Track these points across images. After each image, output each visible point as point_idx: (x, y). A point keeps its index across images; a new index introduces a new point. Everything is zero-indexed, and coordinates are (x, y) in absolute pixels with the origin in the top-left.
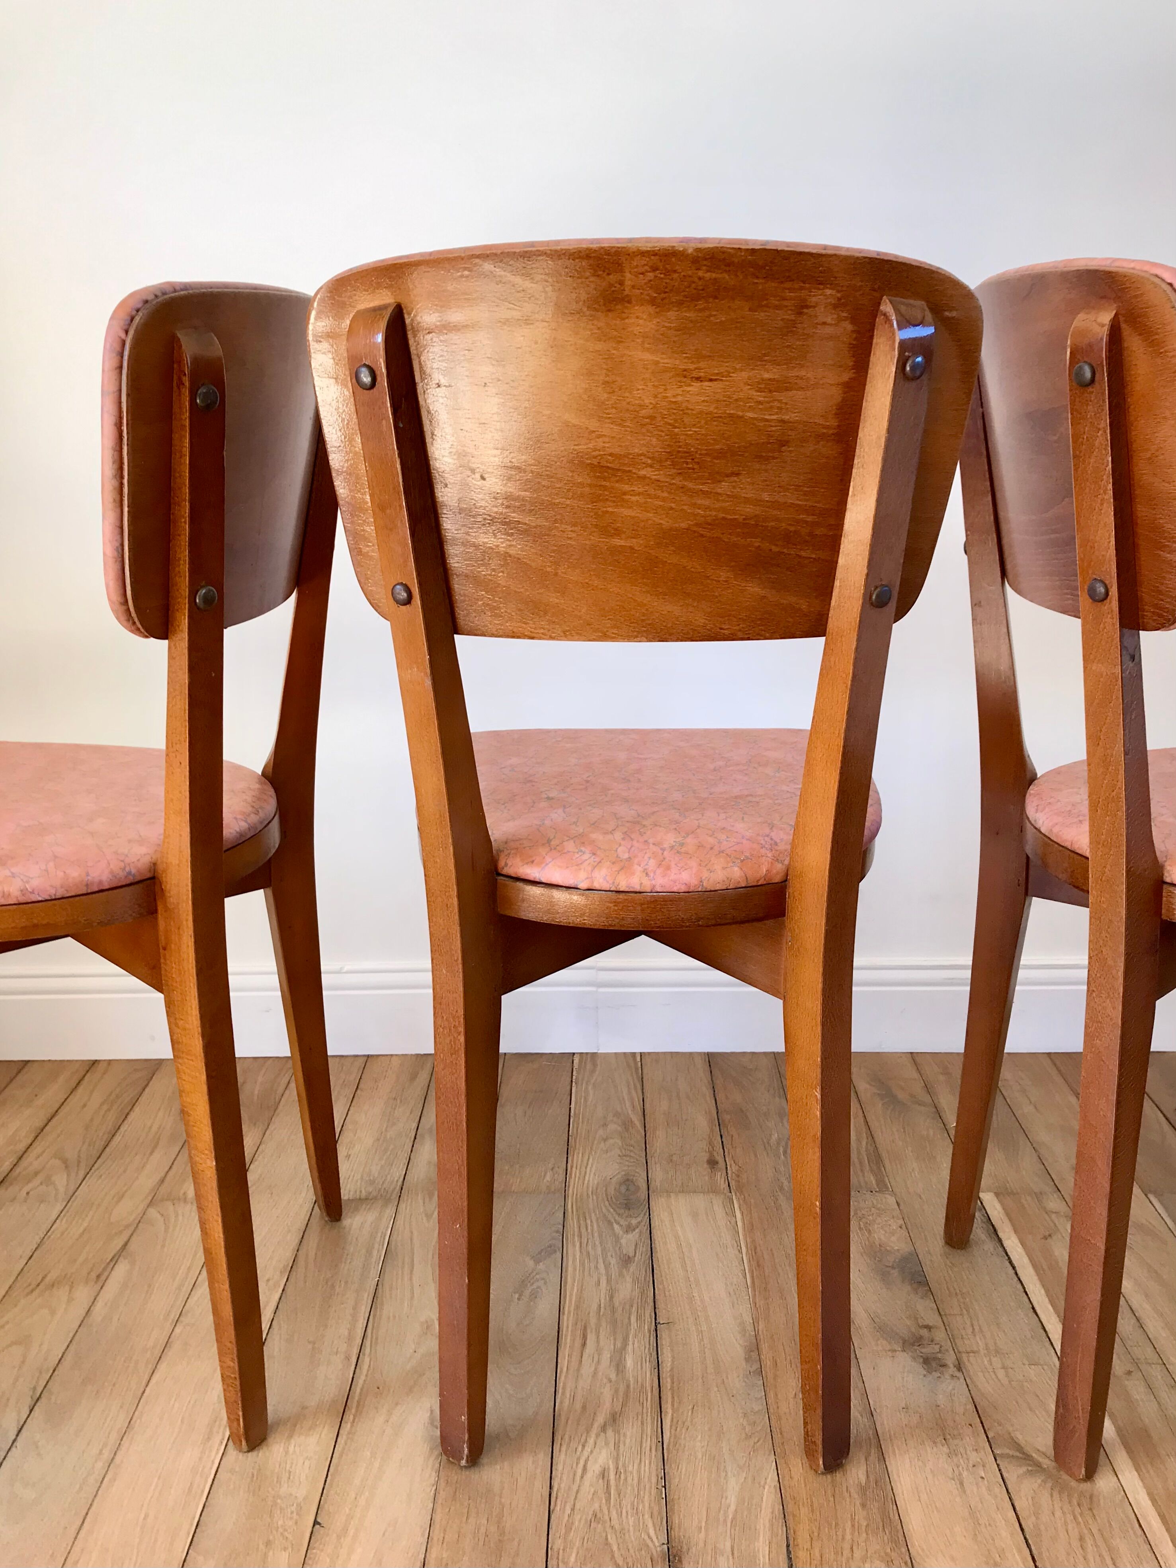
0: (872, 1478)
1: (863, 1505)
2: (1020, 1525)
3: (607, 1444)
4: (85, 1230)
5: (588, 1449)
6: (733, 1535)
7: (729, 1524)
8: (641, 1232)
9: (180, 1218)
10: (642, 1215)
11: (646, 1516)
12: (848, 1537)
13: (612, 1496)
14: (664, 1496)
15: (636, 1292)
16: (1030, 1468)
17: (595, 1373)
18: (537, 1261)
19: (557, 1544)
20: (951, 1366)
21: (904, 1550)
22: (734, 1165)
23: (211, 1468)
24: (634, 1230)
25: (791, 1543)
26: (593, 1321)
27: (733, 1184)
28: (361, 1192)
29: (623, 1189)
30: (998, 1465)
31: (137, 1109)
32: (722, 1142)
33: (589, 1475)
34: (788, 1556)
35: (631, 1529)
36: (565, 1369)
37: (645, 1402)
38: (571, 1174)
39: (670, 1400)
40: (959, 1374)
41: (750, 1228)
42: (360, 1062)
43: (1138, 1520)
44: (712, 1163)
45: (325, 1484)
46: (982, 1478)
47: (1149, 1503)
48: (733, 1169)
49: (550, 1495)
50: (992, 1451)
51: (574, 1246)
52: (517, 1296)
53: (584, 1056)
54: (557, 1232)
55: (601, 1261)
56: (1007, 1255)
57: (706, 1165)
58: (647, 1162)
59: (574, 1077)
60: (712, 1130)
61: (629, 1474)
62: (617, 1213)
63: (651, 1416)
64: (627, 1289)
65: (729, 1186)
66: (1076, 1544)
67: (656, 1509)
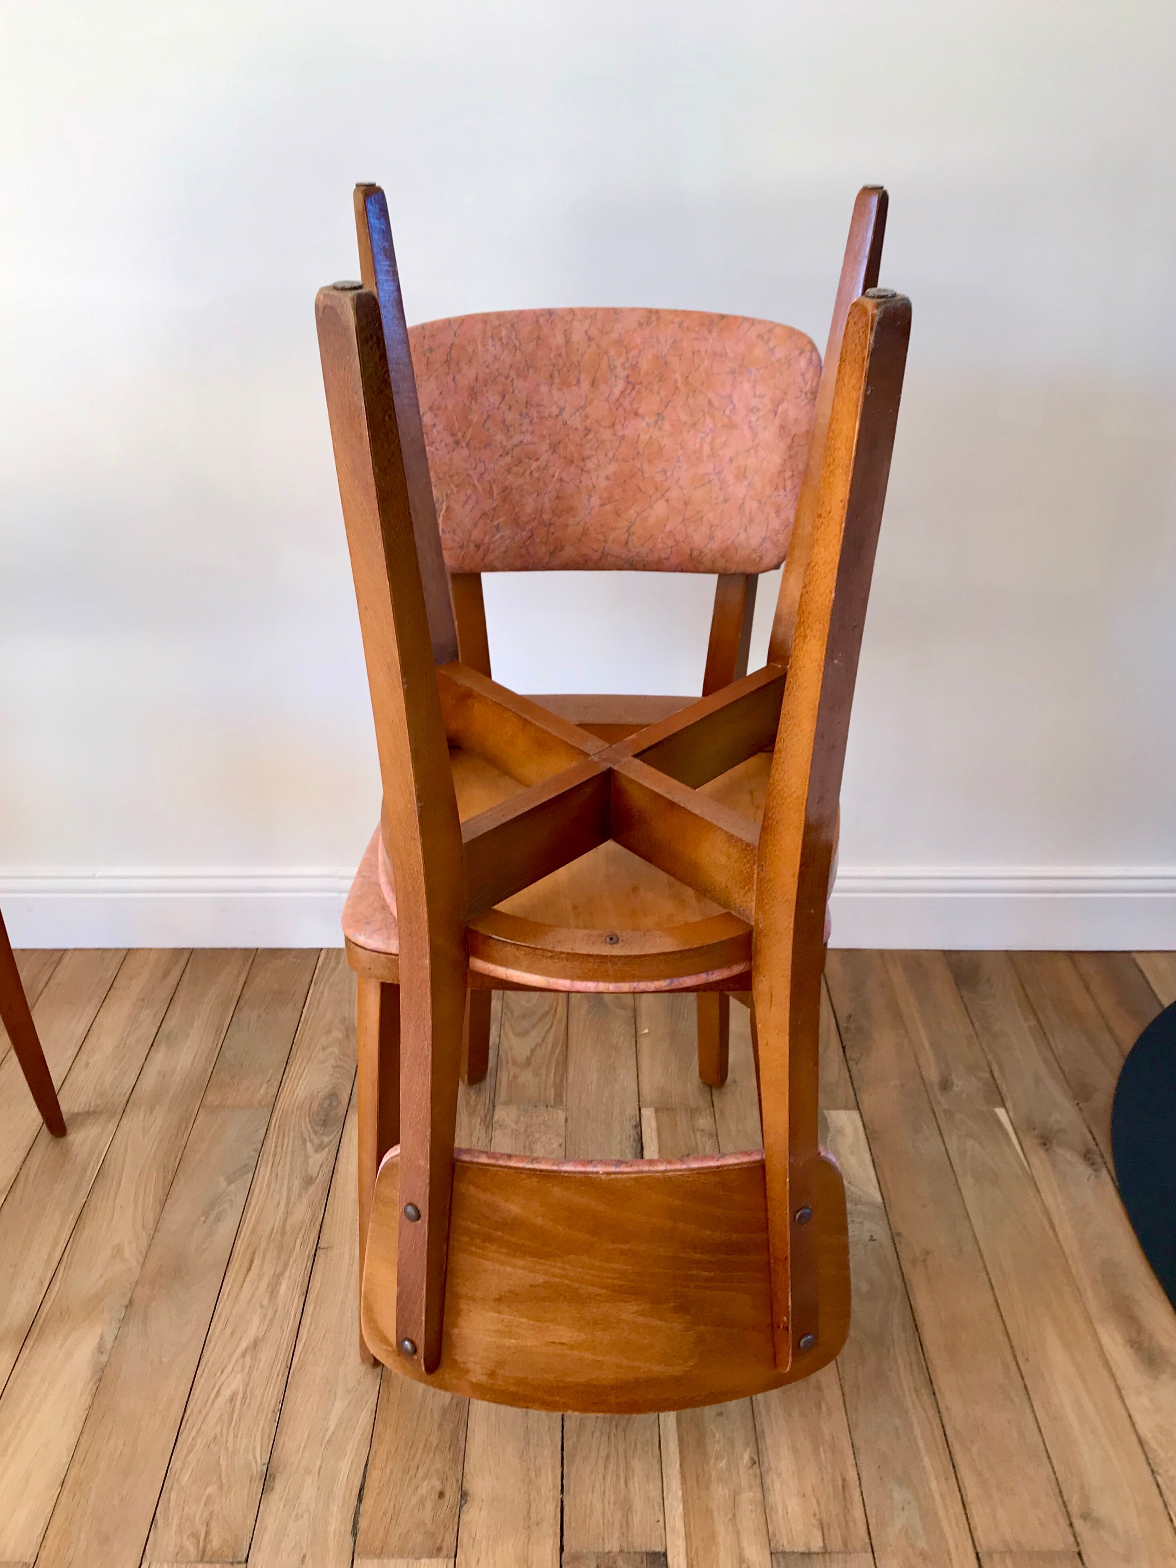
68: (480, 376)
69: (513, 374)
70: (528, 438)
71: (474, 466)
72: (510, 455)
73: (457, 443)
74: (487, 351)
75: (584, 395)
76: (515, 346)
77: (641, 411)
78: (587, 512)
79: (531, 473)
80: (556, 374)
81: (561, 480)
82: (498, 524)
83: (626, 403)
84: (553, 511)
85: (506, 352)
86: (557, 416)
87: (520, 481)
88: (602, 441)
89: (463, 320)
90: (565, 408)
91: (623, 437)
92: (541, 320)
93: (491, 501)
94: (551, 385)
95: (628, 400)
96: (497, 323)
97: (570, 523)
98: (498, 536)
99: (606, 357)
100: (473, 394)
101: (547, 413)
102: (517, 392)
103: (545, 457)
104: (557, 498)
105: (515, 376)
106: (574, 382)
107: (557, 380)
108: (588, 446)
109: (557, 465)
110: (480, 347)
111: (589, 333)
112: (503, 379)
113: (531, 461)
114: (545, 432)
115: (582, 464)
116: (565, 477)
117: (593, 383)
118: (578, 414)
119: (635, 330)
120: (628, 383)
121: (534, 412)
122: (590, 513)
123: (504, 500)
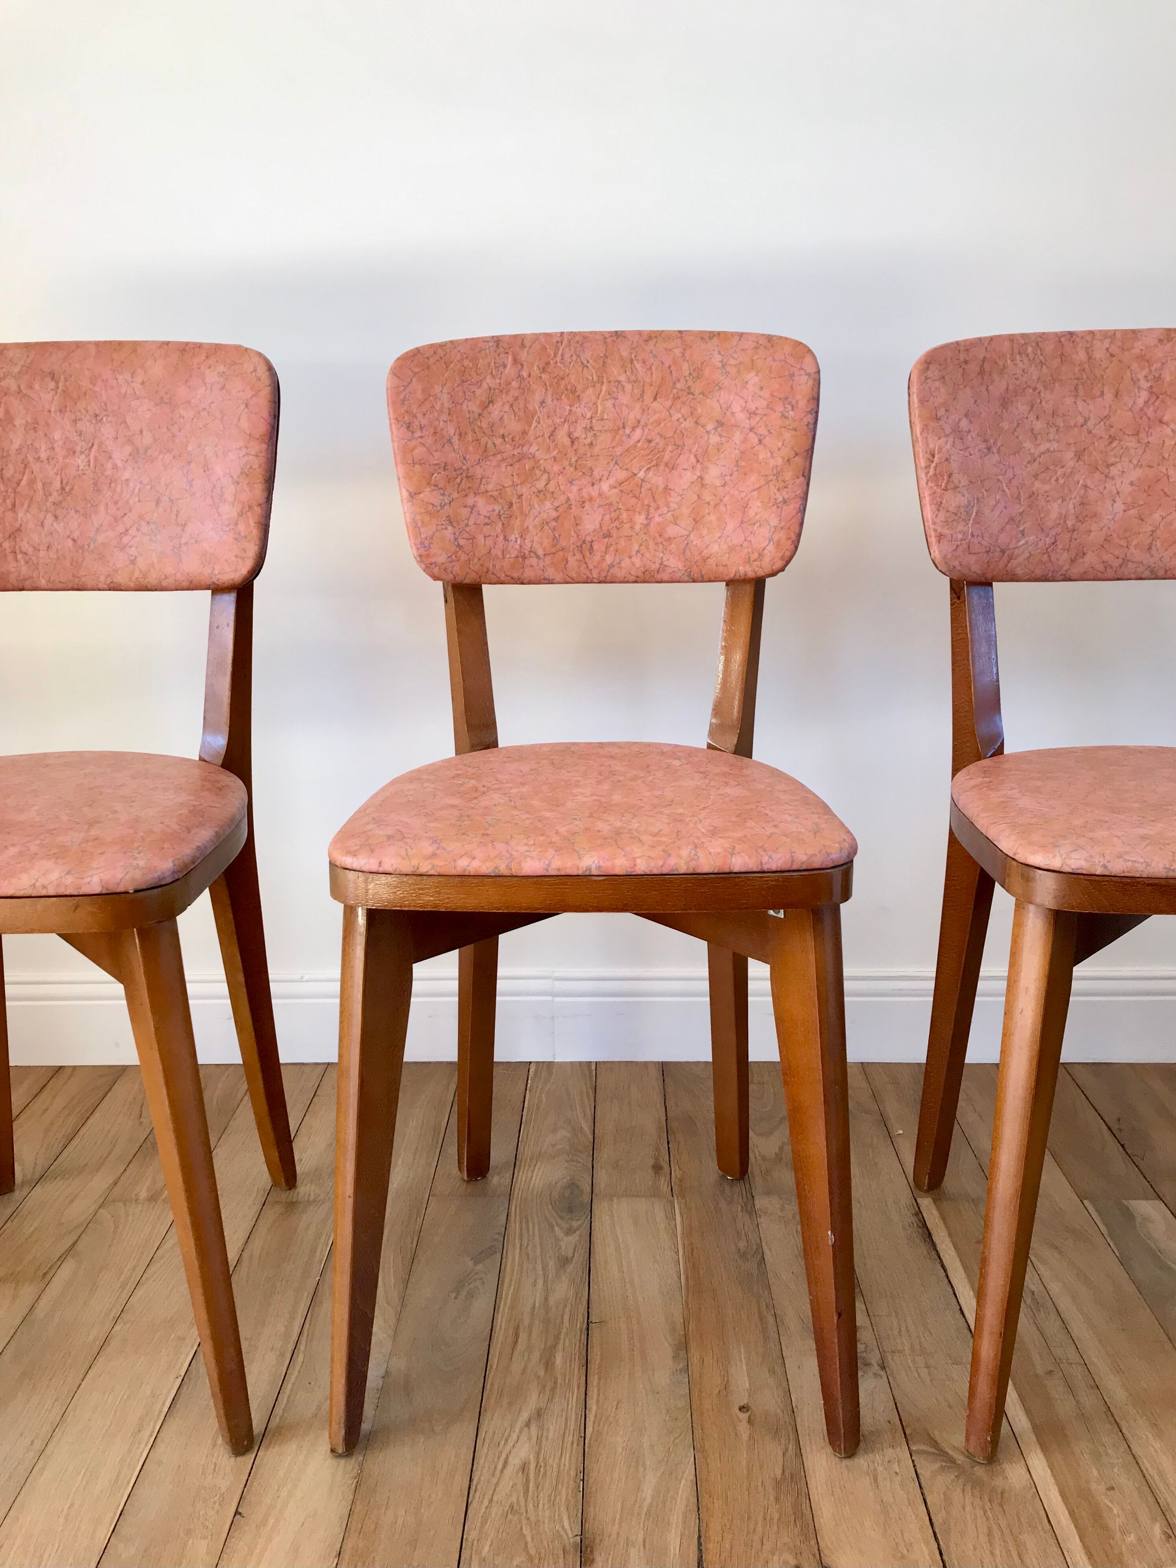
0: (787, 1474)
1: (777, 1499)
2: (930, 1520)
3: (529, 1439)
4: (36, 1229)
5: (511, 1443)
6: (646, 1527)
7: (643, 1516)
8: (581, 1236)
9: (130, 1218)
10: (584, 1218)
11: (562, 1509)
12: (759, 1529)
13: (530, 1489)
14: (581, 1490)
15: (571, 1293)
16: (944, 1464)
17: (524, 1371)
18: (476, 1263)
19: (472, 1535)
20: (875, 1365)
21: (813, 1542)
22: (678, 1170)
23: (139, 1460)
24: (575, 1232)
25: (703, 1534)
26: (527, 1321)
27: (675, 1188)
28: (309, 1195)
29: (567, 1193)
30: (913, 1461)
31: (97, 1114)
32: (669, 1148)
33: (509, 1469)
34: (699, 1548)
35: (546, 1521)
36: (495, 1367)
37: (571, 1399)
38: (517, 1179)
39: (595, 1398)
40: (882, 1373)
41: (688, 1231)
42: (320, 1070)
43: (1047, 1516)
44: (657, 1168)
45: (249, 1476)
46: (896, 1473)
47: (1060, 1499)
48: (676, 1173)
49: (469, 1488)
50: (909, 1448)
51: (514, 1246)
52: (453, 1295)
53: (541, 1065)
54: (499, 1234)
55: (539, 1262)
56: (940, 1259)
57: (650, 1171)
58: (593, 1167)
59: (529, 1085)
60: (660, 1137)
61: (548, 1467)
62: (559, 1216)
63: (576, 1413)
64: (562, 1290)
65: (672, 1190)
66: (983, 1539)
67: (573, 1501)
68: (1011, 387)
69: (1040, 387)
70: (1054, 446)
71: (1003, 472)
72: (1037, 462)
73: (989, 449)
74: (1016, 364)
75: (1108, 406)
76: (1041, 362)
77: (1165, 419)
78: (1110, 517)
79: (1057, 480)
80: (1081, 387)
81: (1086, 487)
82: (1024, 529)
83: (1150, 412)
84: (1077, 517)
85: (1033, 367)
86: (1082, 426)
87: (1047, 487)
88: (1126, 448)
89: (991, 339)
90: (1089, 419)
91: (1148, 442)
92: (1063, 340)
93: (1018, 506)
94: (1076, 396)
95: (1151, 409)
96: (1023, 342)
97: (1093, 529)
98: (1022, 542)
99: (1128, 371)
100: (1005, 403)
101: (1072, 423)
102: (1044, 403)
103: (1071, 464)
104: (1082, 504)
105: (1042, 388)
106: (1099, 393)
107: (1081, 393)
108: (1112, 453)
109: (1082, 471)
110: (1009, 362)
111: (1110, 350)
112: (1031, 391)
113: (1057, 468)
114: (1071, 441)
115: (1107, 471)
116: (1089, 483)
117: (1116, 395)
118: (1102, 423)
119: (1156, 346)
120: (1152, 393)
121: (1060, 422)
122: (1113, 519)
123: (1030, 506)
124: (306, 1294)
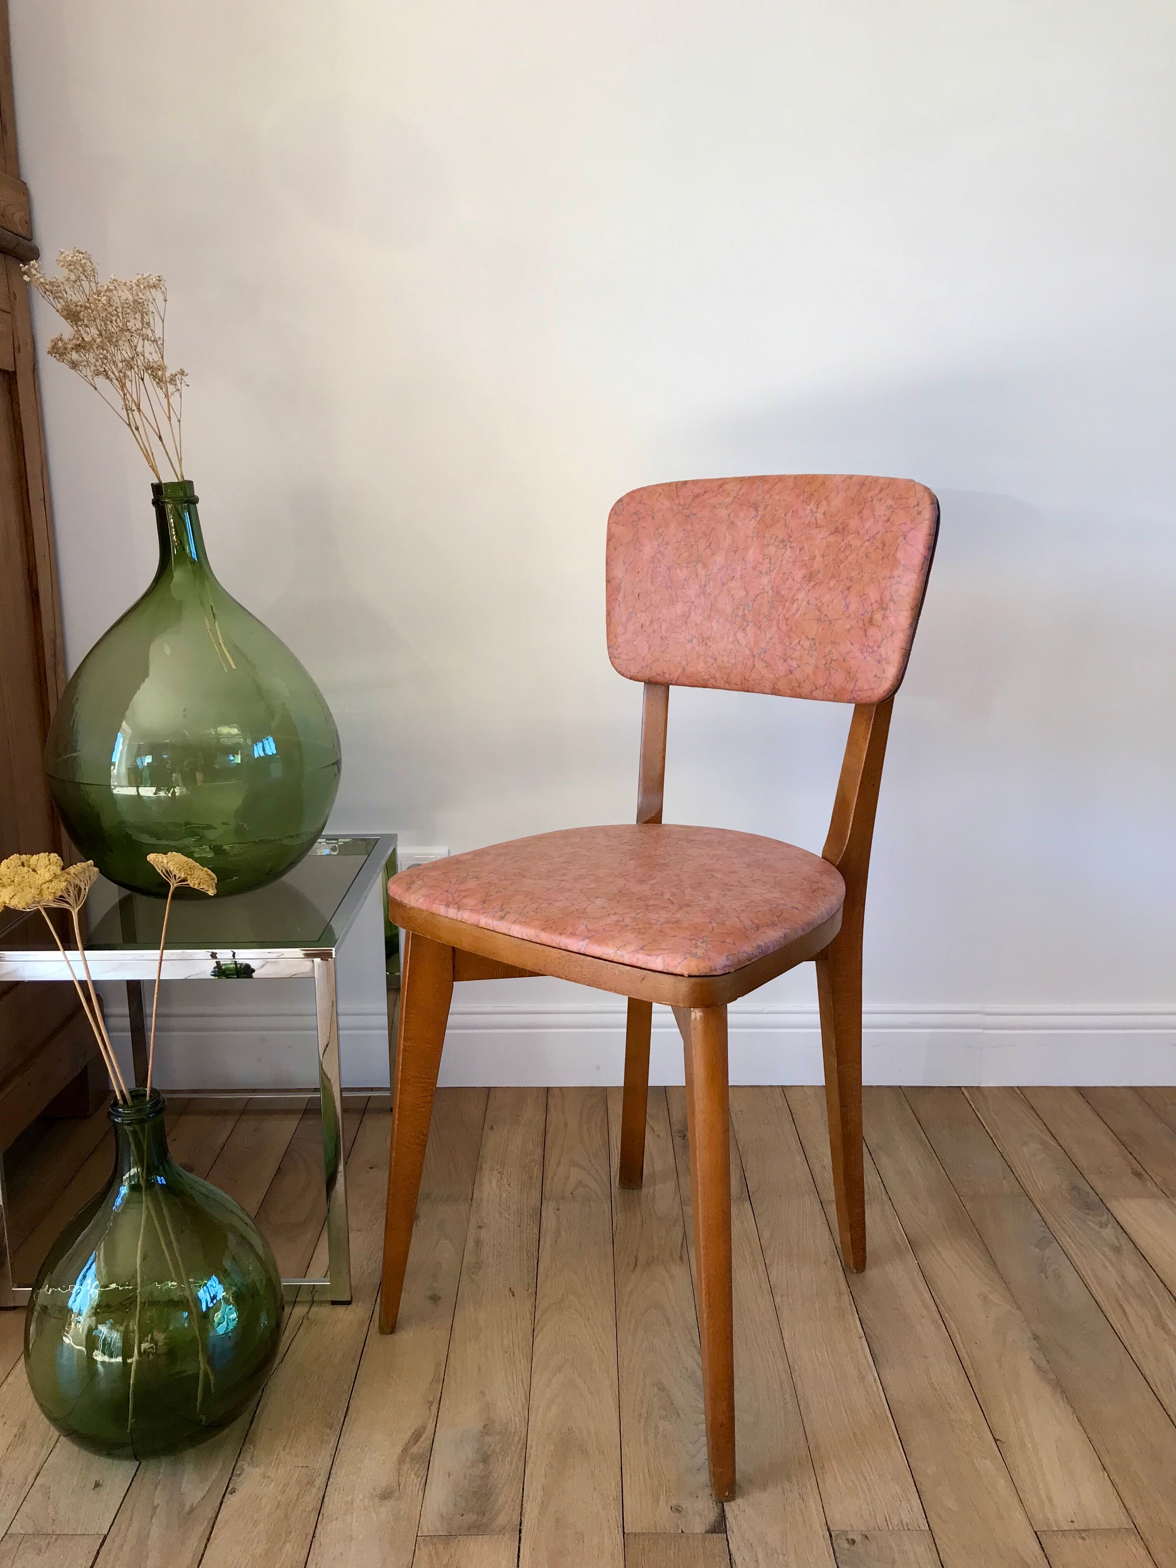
4: (642, 1222)
8: (1113, 1228)
10: (1105, 1214)
15: (1141, 1273)
17: (1149, 1335)
18: (1042, 1250)
22: (1156, 1176)
24: (1107, 1225)
26: (1120, 1295)
27: (1165, 1190)
29: (1077, 1193)
32: (1134, 1158)
36: (1121, 1329)
38: (1023, 1183)
44: (1138, 1175)
48: (1157, 1178)
52: (1043, 1275)
53: (971, 1088)
54: (1043, 1226)
55: (1095, 1249)
57: (1132, 1176)
58: (1081, 1173)
59: (973, 1107)
60: (1120, 1150)
62: (1083, 1212)
64: (1132, 1272)
65: (1164, 1192)
124: (915, 1274)
